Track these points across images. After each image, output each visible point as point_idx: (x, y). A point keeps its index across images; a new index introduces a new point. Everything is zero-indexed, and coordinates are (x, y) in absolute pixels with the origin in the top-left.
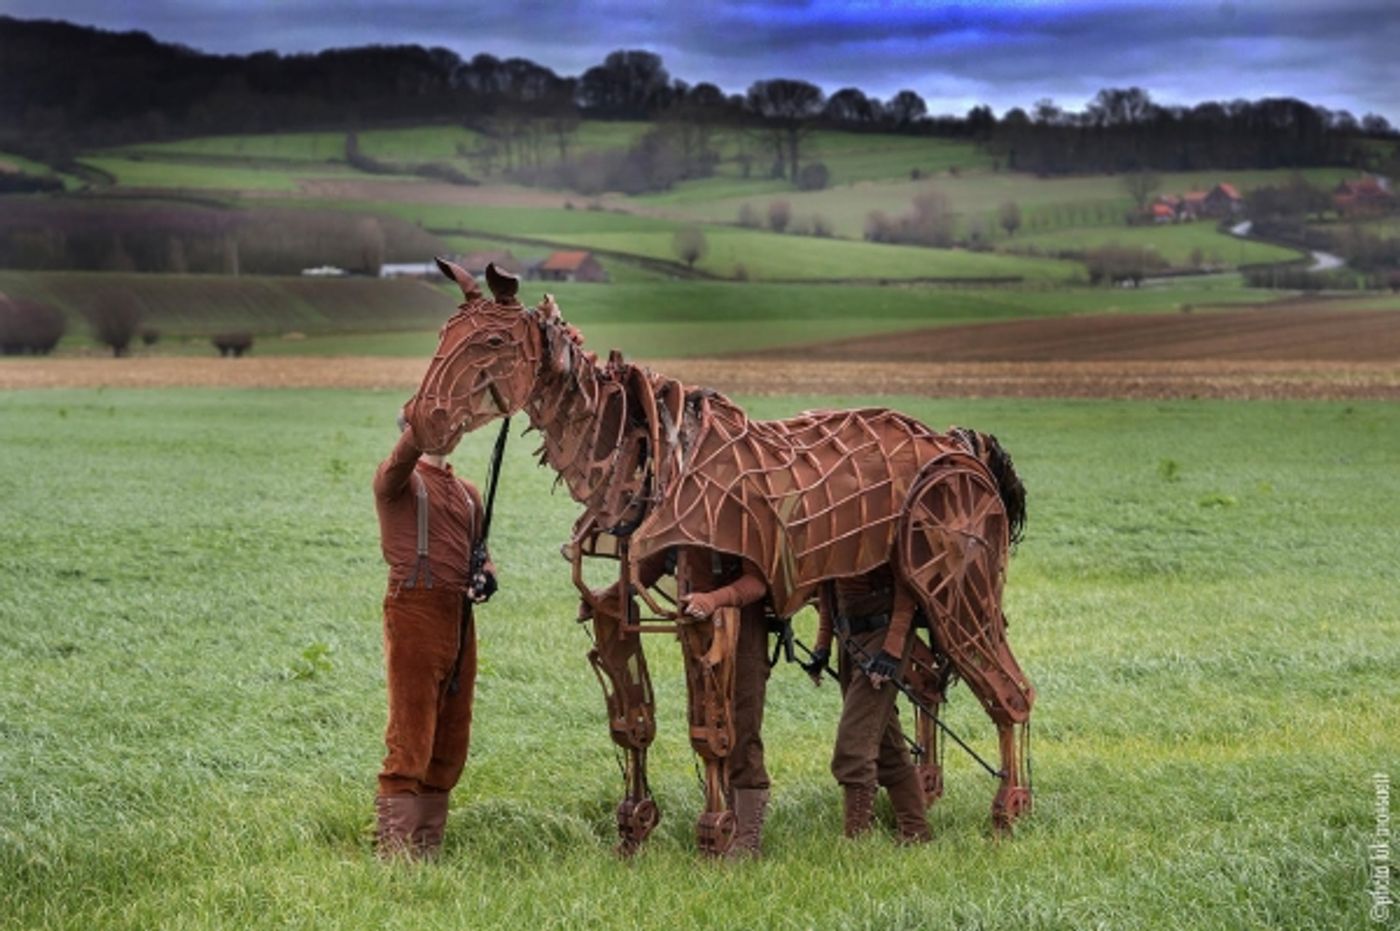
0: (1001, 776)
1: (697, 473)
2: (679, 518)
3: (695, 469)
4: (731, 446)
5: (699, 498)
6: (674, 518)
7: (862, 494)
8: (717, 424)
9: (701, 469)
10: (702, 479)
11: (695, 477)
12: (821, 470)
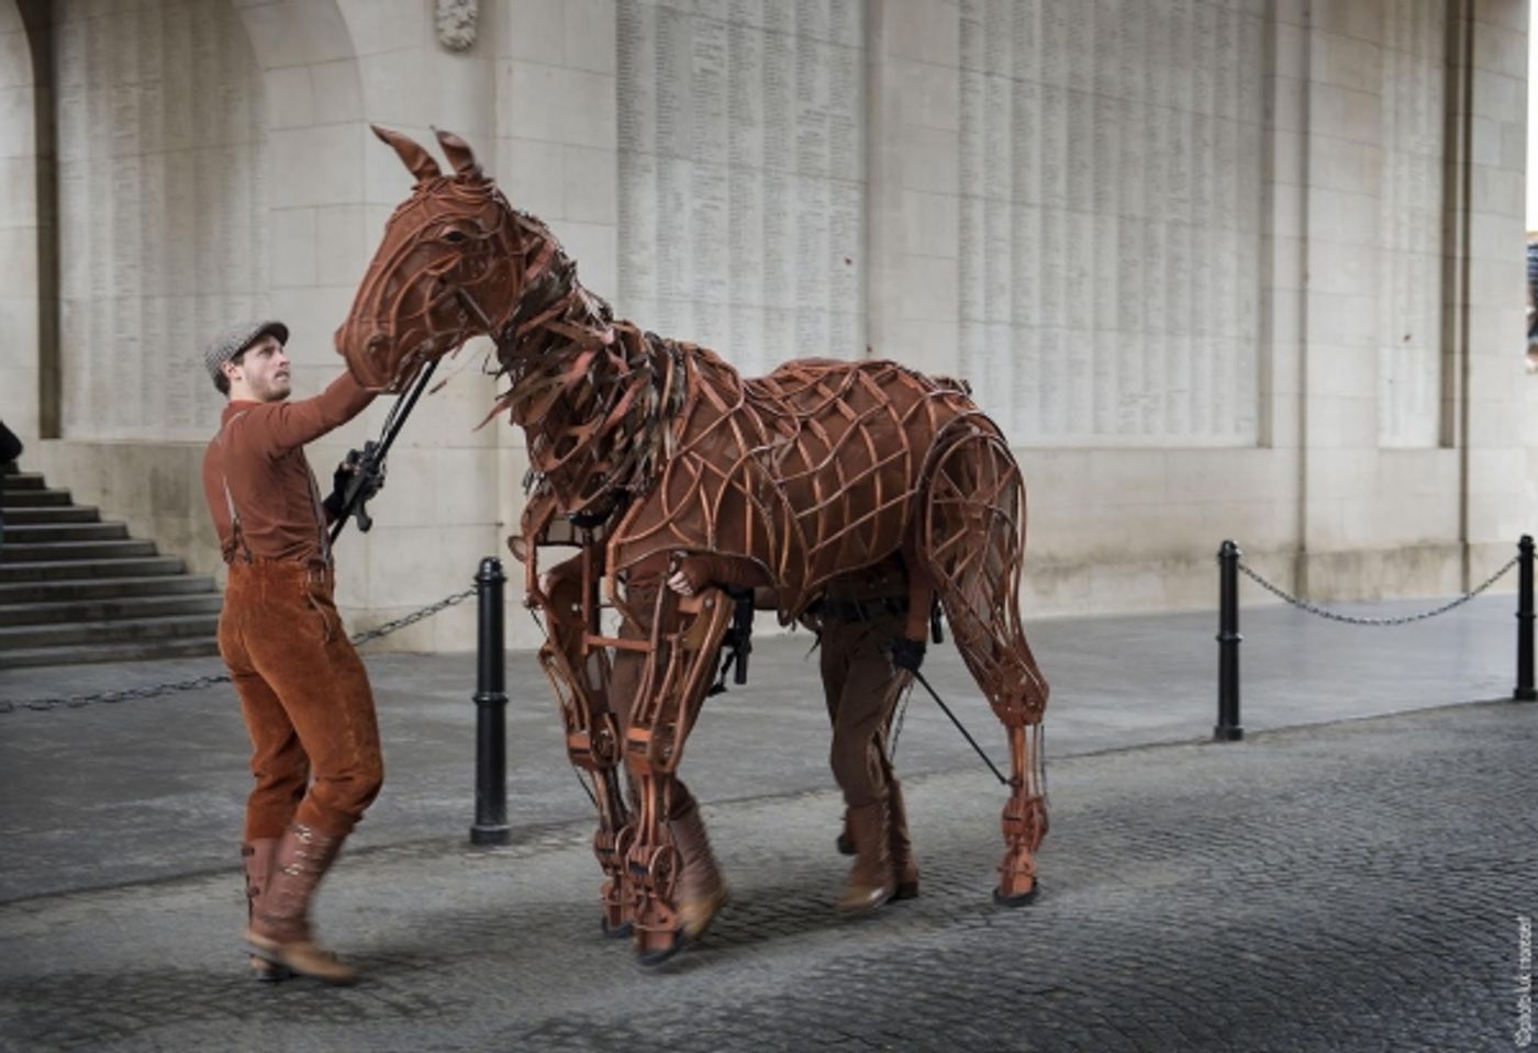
0: (1011, 783)
1: (686, 454)
2: (667, 515)
3: (684, 448)
4: (727, 420)
5: (691, 490)
6: (663, 516)
7: (876, 470)
8: (707, 388)
9: (691, 449)
10: (695, 462)
11: (685, 460)
12: (828, 442)
